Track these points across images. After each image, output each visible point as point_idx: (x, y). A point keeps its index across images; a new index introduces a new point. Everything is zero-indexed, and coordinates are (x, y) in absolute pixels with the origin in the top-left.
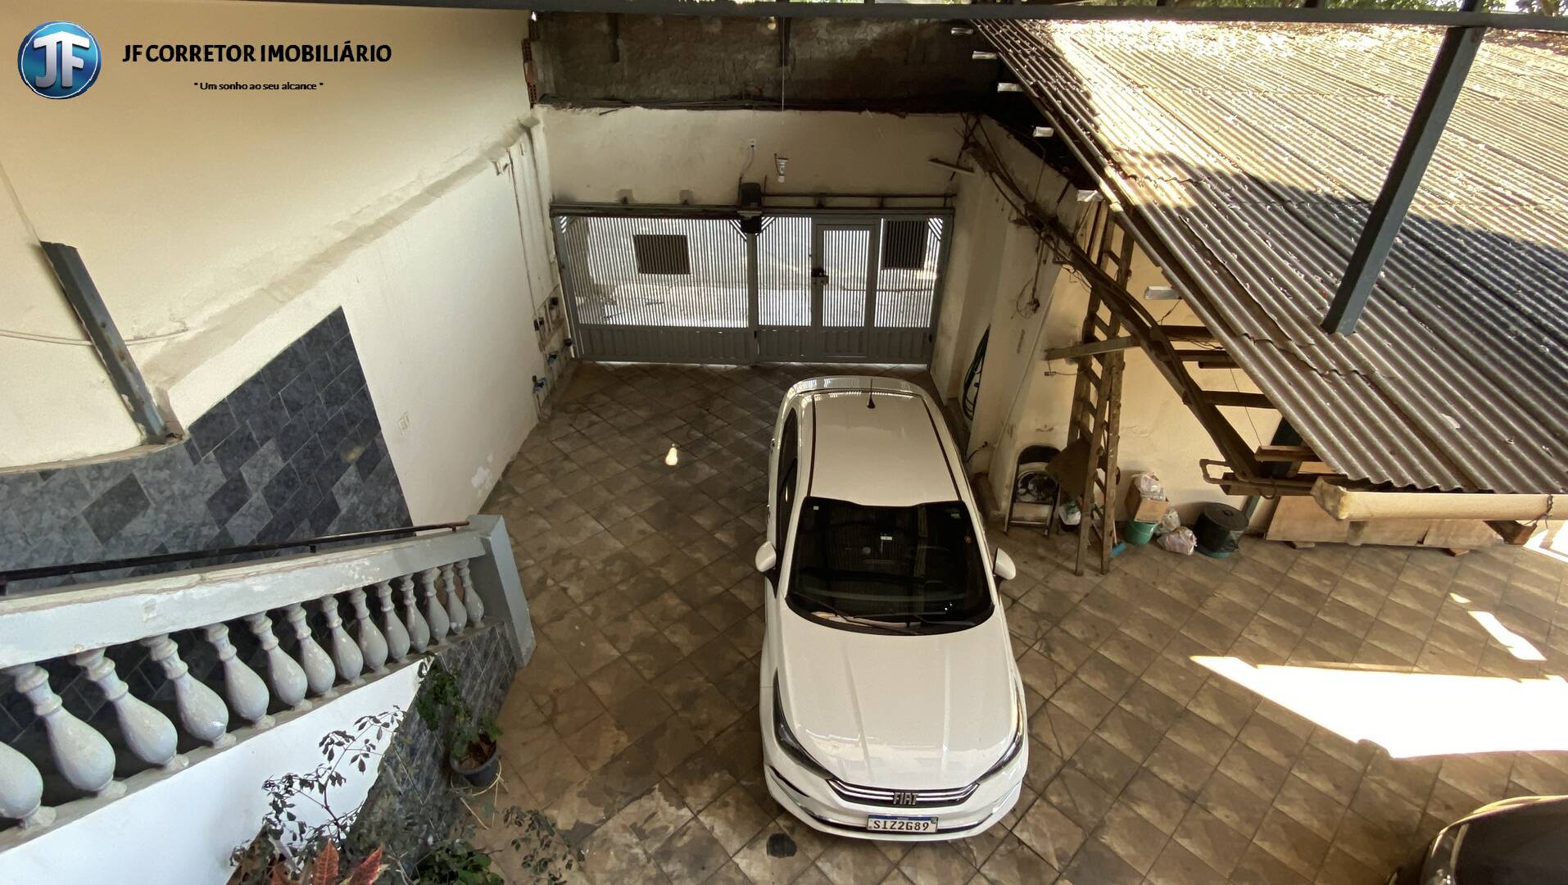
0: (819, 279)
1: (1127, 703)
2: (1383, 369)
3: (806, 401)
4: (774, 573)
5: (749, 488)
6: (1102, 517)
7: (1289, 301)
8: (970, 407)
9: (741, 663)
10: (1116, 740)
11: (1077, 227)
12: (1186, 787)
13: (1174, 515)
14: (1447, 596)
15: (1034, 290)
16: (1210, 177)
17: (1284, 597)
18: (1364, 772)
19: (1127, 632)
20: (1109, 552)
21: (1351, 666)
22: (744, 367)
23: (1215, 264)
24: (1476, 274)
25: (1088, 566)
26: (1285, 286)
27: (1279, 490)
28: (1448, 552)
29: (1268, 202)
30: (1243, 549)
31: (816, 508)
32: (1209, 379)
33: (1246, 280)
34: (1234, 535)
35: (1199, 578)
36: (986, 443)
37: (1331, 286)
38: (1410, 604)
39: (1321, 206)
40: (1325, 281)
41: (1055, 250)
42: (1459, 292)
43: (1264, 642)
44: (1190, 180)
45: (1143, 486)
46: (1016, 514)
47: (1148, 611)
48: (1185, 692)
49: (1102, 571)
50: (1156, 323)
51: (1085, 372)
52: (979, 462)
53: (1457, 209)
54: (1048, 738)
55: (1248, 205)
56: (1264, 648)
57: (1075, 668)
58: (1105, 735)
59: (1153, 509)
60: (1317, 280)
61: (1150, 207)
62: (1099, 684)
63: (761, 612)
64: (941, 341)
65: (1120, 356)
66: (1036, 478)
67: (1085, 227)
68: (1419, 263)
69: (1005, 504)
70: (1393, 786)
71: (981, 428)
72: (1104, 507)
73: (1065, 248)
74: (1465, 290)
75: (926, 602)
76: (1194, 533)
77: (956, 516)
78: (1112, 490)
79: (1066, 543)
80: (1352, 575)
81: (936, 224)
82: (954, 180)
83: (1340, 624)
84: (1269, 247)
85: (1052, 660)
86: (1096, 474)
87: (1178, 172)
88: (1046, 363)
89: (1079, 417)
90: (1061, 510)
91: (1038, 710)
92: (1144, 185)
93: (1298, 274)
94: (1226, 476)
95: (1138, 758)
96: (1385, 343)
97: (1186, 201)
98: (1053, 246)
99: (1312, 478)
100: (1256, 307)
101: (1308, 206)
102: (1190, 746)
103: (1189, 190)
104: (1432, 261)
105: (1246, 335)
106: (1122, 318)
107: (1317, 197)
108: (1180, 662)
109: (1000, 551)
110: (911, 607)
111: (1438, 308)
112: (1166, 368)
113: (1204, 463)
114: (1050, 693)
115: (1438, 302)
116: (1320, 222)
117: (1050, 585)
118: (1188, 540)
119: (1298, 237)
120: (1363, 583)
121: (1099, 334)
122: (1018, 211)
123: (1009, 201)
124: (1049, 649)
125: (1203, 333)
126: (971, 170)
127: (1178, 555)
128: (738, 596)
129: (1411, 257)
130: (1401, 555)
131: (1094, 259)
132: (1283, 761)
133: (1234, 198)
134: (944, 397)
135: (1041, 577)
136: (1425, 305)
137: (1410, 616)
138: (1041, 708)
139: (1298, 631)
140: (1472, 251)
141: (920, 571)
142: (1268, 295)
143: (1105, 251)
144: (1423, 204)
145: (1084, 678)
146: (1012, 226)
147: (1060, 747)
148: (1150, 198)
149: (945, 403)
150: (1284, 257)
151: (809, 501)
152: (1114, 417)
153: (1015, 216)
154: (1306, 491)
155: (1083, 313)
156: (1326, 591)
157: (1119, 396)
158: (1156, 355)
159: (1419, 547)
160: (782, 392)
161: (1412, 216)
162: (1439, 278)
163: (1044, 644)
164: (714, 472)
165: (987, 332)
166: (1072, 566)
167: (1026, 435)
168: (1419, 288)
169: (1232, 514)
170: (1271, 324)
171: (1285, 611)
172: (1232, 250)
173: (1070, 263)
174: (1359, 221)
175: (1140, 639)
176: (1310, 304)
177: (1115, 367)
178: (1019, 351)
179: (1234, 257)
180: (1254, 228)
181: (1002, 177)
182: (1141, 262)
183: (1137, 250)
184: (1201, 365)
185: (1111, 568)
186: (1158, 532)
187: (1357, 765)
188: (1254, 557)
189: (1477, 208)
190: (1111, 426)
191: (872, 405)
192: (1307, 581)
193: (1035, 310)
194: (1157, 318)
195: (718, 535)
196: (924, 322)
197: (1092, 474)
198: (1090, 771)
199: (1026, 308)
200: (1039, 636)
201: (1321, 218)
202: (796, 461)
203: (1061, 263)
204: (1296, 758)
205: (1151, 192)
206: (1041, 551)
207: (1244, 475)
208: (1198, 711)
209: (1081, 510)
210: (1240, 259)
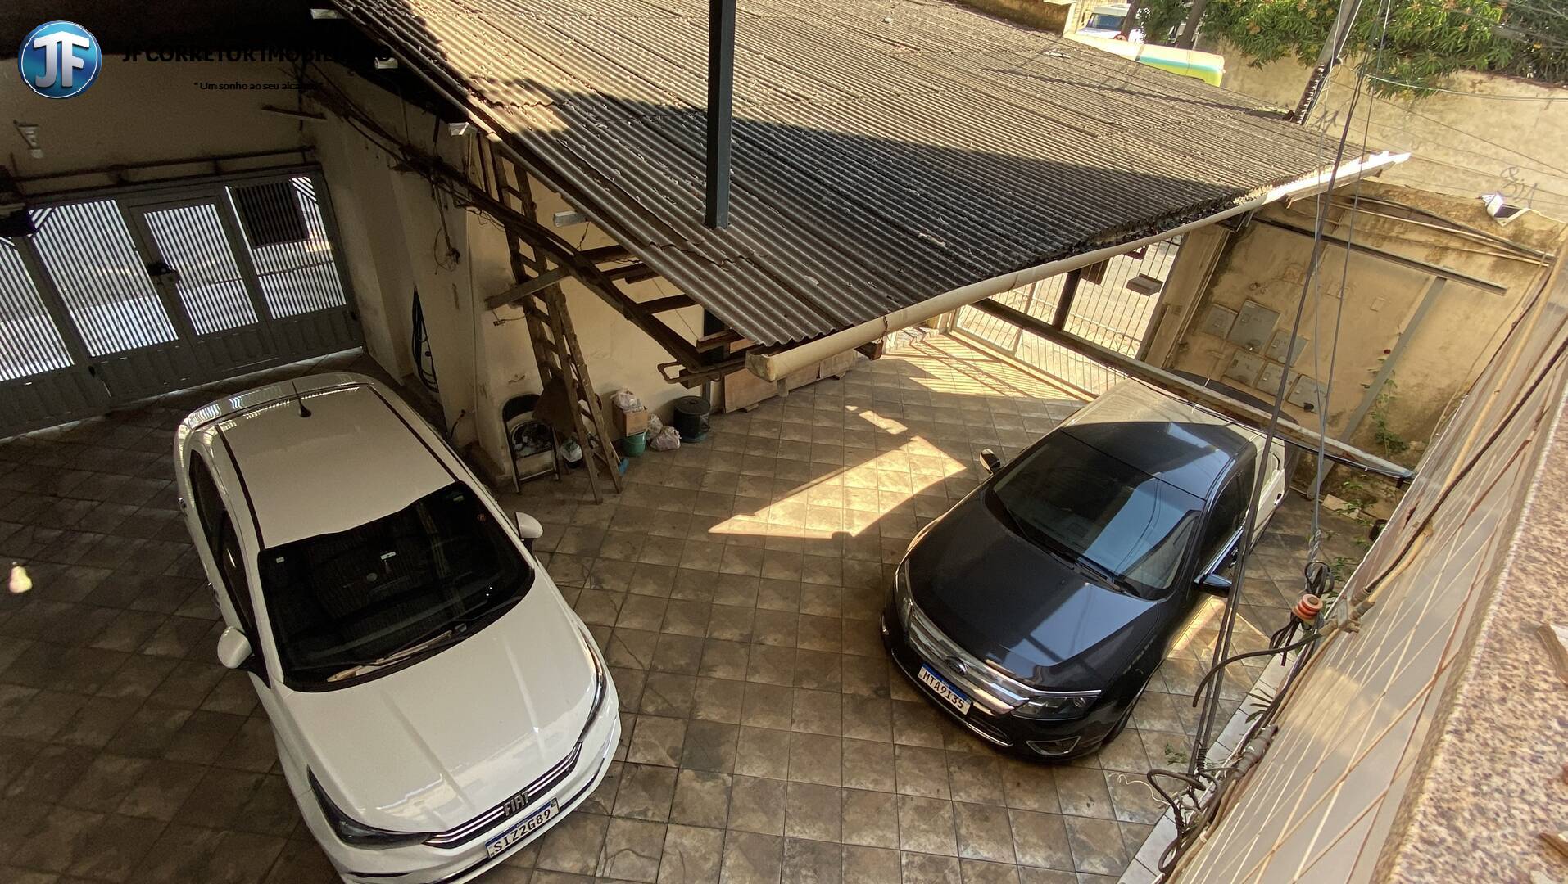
0: (164, 278)
1: (677, 593)
2: (758, 249)
3: (209, 435)
4: (255, 661)
5: (172, 572)
6: (599, 443)
7: (674, 206)
8: (431, 379)
9: (259, 783)
10: (678, 629)
11: (465, 166)
12: (741, 635)
13: (656, 419)
14: (844, 408)
15: (447, 239)
16: (572, 100)
17: (752, 453)
18: (842, 557)
19: (656, 534)
20: (616, 471)
21: (810, 484)
22: (93, 419)
23: (604, 182)
24: (790, 160)
25: (604, 491)
26: (667, 194)
27: (723, 371)
28: (835, 378)
29: (628, 119)
30: (713, 429)
31: (280, 560)
32: (640, 292)
33: (636, 193)
34: (704, 418)
35: (692, 464)
36: (463, 411)
37: (700, 187)
38: (826, 424)
39: (669, 118)
40: (694, 184)
41: (451, 193)
42: (784, 177)
43: (753, 494)
44: (553, 103)
45: (623, 403)
46: (522, 471)
47: (665, 508)
48: (714, 560)
49: (618, 491)
50: (576, 250)
51: (532, 313)
52: (463, 433)
53: (762, 109)
54: (627, 660)
55: (612, 123)
56: (754, 498)
57: (626, 586)
58: (670, 630)
59: (637, 420)
60: (689, 184)
61: (526, 133)
62: (650, 589)
63: (259, 712)
64: (367, 316)
65: (557, 289)
66: (527, 429)
67: (473, 164)
68: (752, 157)
69: (507, 465)
70: (860, 556)
71: (451, 398)
72: (597, 434)
73: (461, 190)
74: (788, 175)
75: (464, 600)
76: (676, 428)
77: (460, 498)
78: (599, 417)
79: (578, 479)
80: (788, 418)
81: (302, 184)
82: (305, 130)
83: (793, 457)
84: (642, 159)
85: (605, 590)
86: (579, 406)
87: (540, 96)
88: (490, 312)
89: (544, 357)
90: (562, 451)
91: (607, 640)
92: (513, 112)
93: (672, 181)
94: (681, 372)
95: (700, 633)
96: (752, 228)
97: (560, 125)
98: (448, 189)
99: (741, 354)
100: (651, 216)
101: (659, 118)
102: (733, 600)
103: (556, 113)
104: (759, 154)
105: (652, 243)
106: (544, 251)
107: (662, 109)
108: (704, 538)
109: (518, 514)
110: (449, 612)
111: (775, 192)
112: (599, 290)
113: (661, 368)
114: (614, 619)
115: (774, 188)
116: (672, 132)
117: (579, 523)
118: (673, 436)
119: (661, 147)
120: (798, 421)
121: (530, 272)
122: (396, 157)
123: (380, 146)
124: (599, 582)
125: (618, 251)
126: (322, 116)
127: (670, 451)
128: (218, 710)
129: (745, 153)
130: (810, 390)
131: (495, 196)
132: (795, 577)
133: (598, 117)
134: (396, 375)
135: (567, 520)
136: (767, 191)
137: (830, 432)
138: (611, 638)
139: (770, 475)
140: (782, 142)
141: (443, 570)
142: (657, 204)
143: (502, 187)
144: (739, 108)
145: (636, 591)
146: (395, 174)
147: (639, 662)
148: (523, 125)
149: (400, 382)
150: (658, 168)
151: (266, 557)
152: (574, 348)
153: (394, 162)
154: (742, 365)
155: (507, 255)
156: (775, 437)
157: (571, 327)
158: (587, 280)
159: (819, 381)
160: (170, 434)
161: (735, 119)
162: (768, 167)
163: (593, 579)
164: (104, 573)
165: (416, 294)
166: (591, 498)
167: (500, 390)
168: (759, 178)
169: (697, 402)
170: (668, 230)
171: (757, 463)
172: (615, 167)
173: (474, 205)
174: (701, 128)
175: (668, 535)
176: (691, 206)
177: (557, 301)
178: (458, 306)
179: (618, 173)
180: (625, 144)
181: (363, 122)
182: (539, 191)
183: (532, 180)
184: (629, 281)
185: (624, 486)
186: (649, 439)
187: (836, 554)
188: (723, 431)
189: (774, 107)
190: (574, 358)
191: (306, 413)
192: (763, 434)
193: (457, 261)
194: (575, 246)
195: (148, 651)
196: (338, 300)
197: (575, 407)
198: (669, 666)
199: (446, 261)
200: (586, 575)
201: (673, 128)
202: (225, 515)
203: (465, 206)
204: (801, 569)
205: (523, 119)
206: (559, 496)
207: (694, 368)
208: (728, 571)
209: (578, 443)
210: (623, 174)
